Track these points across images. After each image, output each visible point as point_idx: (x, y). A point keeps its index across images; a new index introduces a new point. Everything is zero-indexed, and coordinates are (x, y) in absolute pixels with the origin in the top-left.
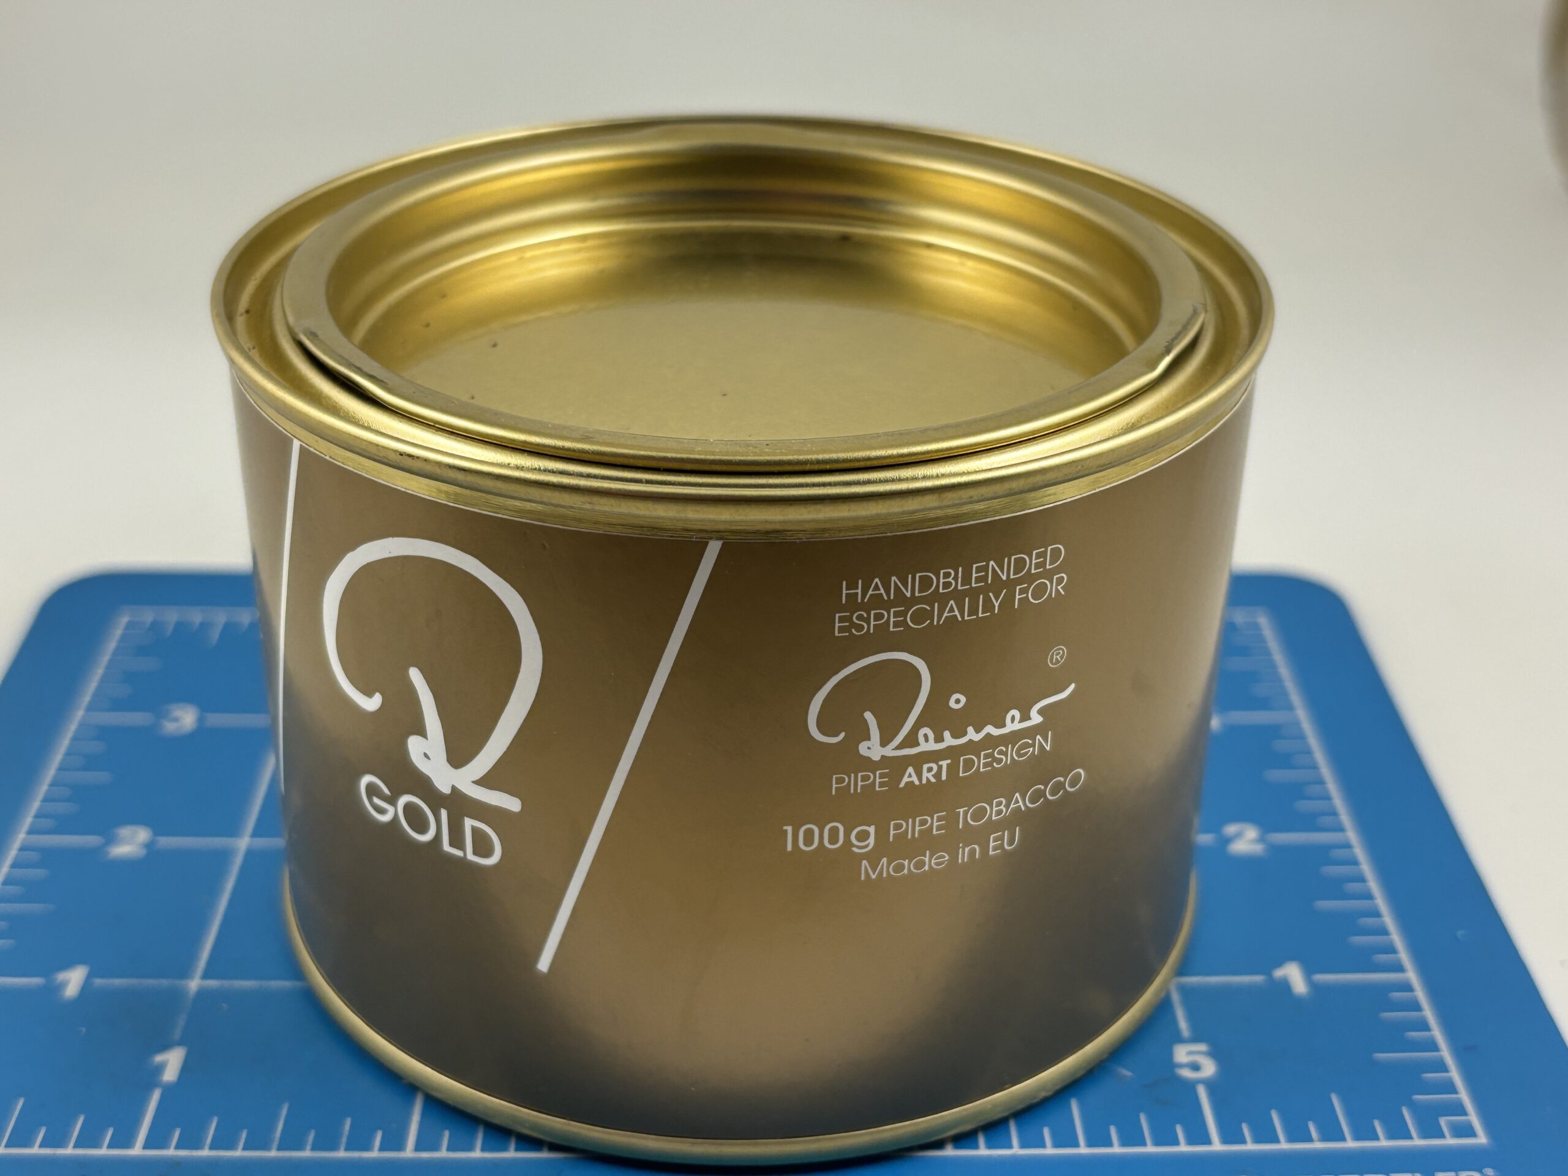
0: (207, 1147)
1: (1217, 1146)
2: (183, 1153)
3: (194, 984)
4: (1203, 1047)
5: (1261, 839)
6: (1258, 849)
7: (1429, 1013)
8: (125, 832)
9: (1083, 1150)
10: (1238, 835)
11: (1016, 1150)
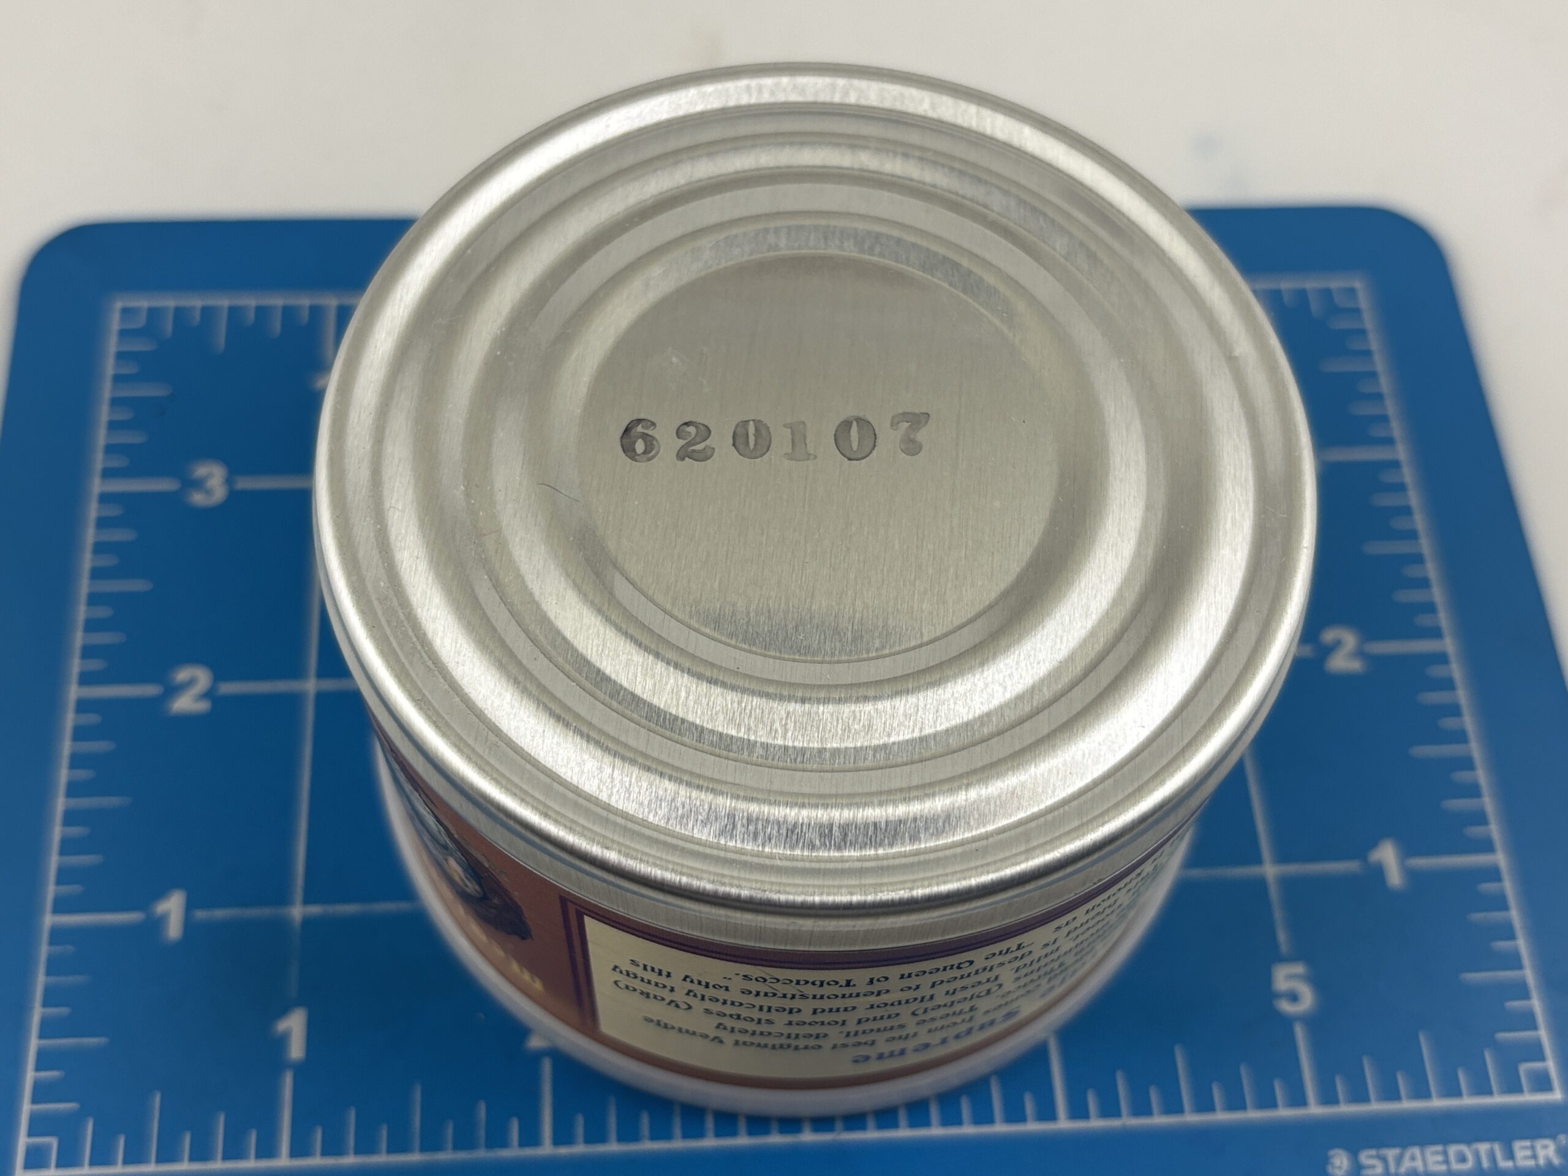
0: (351, 1151)
1: (1315, 1110)
2: (330, 1161)
3: (297, 912)
4: (1299, 969)
5: (1360, 653)
6: (1355, 666)
7: (1515, 915)
8: (183, 675)
9: (1191, 1118)
10: (1338, 644)
11: (1128, 1121)
